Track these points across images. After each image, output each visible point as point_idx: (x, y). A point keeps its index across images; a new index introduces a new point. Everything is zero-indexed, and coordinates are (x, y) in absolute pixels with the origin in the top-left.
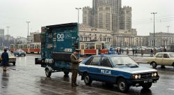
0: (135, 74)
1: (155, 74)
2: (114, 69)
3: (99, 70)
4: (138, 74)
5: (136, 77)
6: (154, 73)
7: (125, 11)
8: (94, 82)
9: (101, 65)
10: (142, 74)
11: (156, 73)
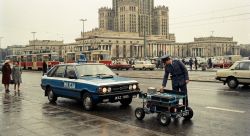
0: (103, 87)
1: (135, 87)
2: (79, 81)
3: (62, 83)
4: (107, 87)
5: (105, 90)
6: (132, 85)
7: (160, 12)
8: (59, 98)
9: (65, 77)
10: (113, 87)
11: (136, 84)
